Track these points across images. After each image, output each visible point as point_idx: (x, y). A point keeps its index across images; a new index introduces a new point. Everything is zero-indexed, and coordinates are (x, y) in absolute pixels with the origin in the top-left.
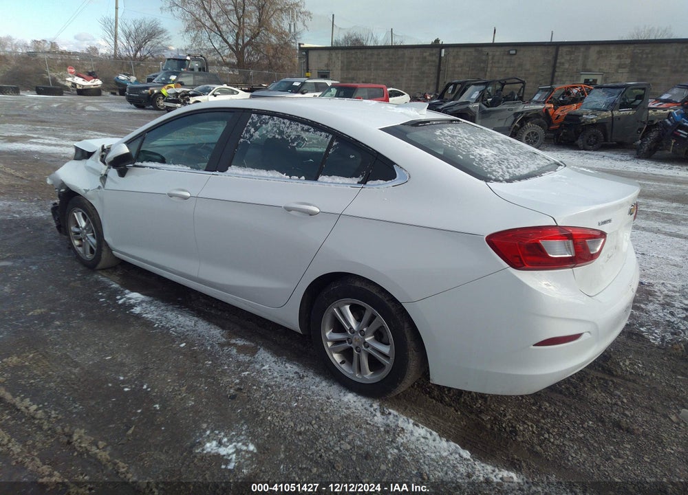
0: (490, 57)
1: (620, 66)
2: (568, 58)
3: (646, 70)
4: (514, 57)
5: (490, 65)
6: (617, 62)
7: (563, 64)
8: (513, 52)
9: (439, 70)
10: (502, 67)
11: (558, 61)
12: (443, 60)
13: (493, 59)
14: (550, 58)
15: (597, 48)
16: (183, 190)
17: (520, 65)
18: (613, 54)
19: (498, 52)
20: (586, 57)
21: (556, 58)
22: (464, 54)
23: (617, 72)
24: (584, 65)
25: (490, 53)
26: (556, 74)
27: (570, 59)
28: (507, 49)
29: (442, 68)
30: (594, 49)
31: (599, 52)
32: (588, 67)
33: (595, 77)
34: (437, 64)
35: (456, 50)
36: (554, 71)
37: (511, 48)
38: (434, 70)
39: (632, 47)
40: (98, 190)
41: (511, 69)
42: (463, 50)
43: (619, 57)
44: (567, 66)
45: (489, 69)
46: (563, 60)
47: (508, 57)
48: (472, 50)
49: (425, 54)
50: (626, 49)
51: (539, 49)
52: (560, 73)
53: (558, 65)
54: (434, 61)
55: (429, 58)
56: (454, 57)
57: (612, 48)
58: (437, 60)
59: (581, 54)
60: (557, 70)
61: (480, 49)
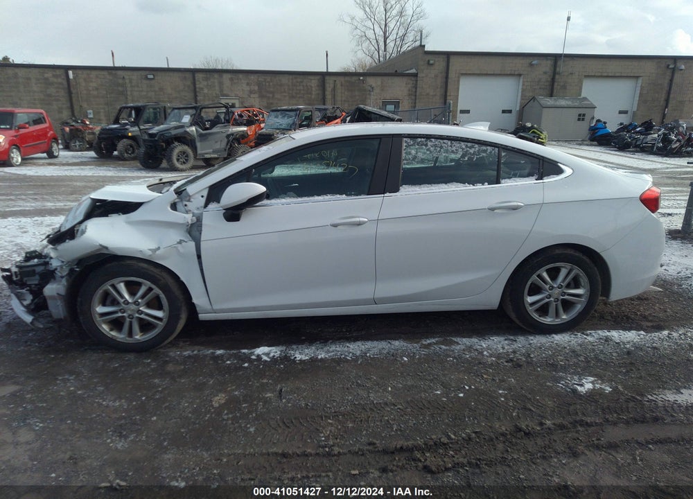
0: (127, 81)
1: (251, 92)
2: (205, 83)
3: (271, 95)
4: (153, 82)
5: (129, 89)
6: (248, 88)
7: (202, 89)
8: (151, 77)
9: (70, 93)
10: (142, 91)
11: (197, 86)
12: (73, 83)
13: (131, 82)
14: (189, 83)
15: (229, 76)
16: (353, 217)
17: (161, 89)
18: (243, 81)
19: (135, 75)
20: (221, 84)
21: (194, 84)
22: (97, 77)
23: (250, 96)
24: (221, 91)
25: (126, 77)
26: (198, 98)
27: (208, 85)
28: (144, 73)
29: (74, 91)
30: (226, 77)
31: (231, 79)
32: (225, 92)
33: (233, 101)
34: (66, 86)
35: (86, 72)
36: (196, 96)
37: (147, 72)
38: (63, 93)
39: (256, 76)
40: (179, 245)
41: (153, 93)
42: (94, 73)
43: (248, 84)
44: (206, 91)
45: (129, 93)
46: (201, 86)
47: (148, 82)
48: (105, 73)
49: (46, 75)
50: (252, 77)
51: (176, 74)
52: (201, 98)
53: (197, 90)
54: (61, 84)
55: (52, 79)
56: (85, 80)
57: (241, 76)
58: (65, 82)
59: (216, 81)
60: (198, 94)
61: (114, 72)
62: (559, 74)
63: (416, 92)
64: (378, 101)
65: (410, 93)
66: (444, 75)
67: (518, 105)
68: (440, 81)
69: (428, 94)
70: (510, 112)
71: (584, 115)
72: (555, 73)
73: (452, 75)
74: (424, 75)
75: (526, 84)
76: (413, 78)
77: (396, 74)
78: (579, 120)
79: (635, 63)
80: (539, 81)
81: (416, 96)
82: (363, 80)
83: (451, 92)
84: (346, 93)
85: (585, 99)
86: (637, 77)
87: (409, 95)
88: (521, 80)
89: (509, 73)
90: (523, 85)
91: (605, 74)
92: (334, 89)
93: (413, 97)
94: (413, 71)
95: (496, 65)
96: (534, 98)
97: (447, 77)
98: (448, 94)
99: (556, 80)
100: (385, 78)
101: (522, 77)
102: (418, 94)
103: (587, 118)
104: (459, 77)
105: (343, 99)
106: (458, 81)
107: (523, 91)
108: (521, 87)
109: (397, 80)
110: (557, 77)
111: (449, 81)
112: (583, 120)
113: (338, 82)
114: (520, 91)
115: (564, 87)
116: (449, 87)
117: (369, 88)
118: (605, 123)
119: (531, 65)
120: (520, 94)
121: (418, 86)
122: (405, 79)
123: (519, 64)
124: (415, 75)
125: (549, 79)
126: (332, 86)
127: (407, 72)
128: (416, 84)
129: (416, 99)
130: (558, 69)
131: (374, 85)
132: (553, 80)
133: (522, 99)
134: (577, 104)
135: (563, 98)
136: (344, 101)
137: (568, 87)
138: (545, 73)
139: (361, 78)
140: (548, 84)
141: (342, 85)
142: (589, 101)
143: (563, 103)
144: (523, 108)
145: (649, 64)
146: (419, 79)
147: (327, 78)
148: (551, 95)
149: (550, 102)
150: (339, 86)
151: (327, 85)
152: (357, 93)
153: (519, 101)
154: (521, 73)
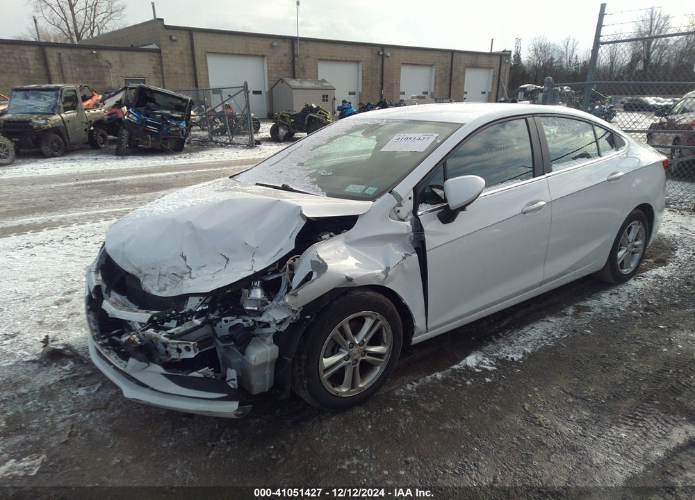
62: (297, 56)
63: (162, 69)
64: (120, 79)
65: (156, 70)
66: (190, 52)
67: (267, 86)
68: (186, 59)
69: (176, 73)
70: (259, 93)
71: (327, 96)
72: (294, 56)
73: (197, 53)
74: (168, 52)
75: (270, 65)
76: (156, 55)
77: (133, 49)
78: (324, 100)
79: (355, 49)
80: (282, 63)
81: (162, 74)
82: (97, 55)
83: (200, 71)
84: (77, 69)
85: (324, 81)
86: (358, 62)
87: (155, 73)
88: (266, 61)
89: (253, 53)
90: (268, 66)
91: (335, 59)
92: (60, 64)
93: (160, 76)
94: (154, 46)
95: (239, 45)
96: (281, 80)
97: (193, 55)
98: (198, 73)
99: (296, 63)
100: (124, 53)
101: (266, 58)
102: (165, 72)
103: (330, 99)
104: (205, 56)
105: (75, 76)
106: (206, 60)
107: (269, 72)
108: (266, 68)
109: (138, 56)
110: (296, 59)
111: (196, 59)
112: (327, 100)
113: (63, 55)
114: (266, 72)
115: (303, 70)
116: (197, 66)
117: (106, 64)
118: (350, 103)
119: (272, 46)
120: (266, 75)
121: (163, 63)
122: (146, 56)
123: (261, 46)
124: (159, 51)
125: (290, 61)
126: (56, 60)
127: (145, 47)
128: (161, 61)
129: (163, 78)
130: (296, 52)
131: (111, 60)
132: (293, 61)
133: (269, 80)
134: (319, 86)
135: (306, 79)
136: (77, 78)
137: (307, 70)
138: (285, 55)
139: (94, 52)
140: (290, 66)
141: (70, 60)
142: (327, 82)
143: (307, 84)
144: (271, 89)
145: (365, 51)
146: (163, 55)
147: (48, 50)
148: (294, 77)
149: (295, 83)
150: (65, 60)
151: (50, 59)
152: (91, 69)
153: (267, 83)
154: (265, 54)
